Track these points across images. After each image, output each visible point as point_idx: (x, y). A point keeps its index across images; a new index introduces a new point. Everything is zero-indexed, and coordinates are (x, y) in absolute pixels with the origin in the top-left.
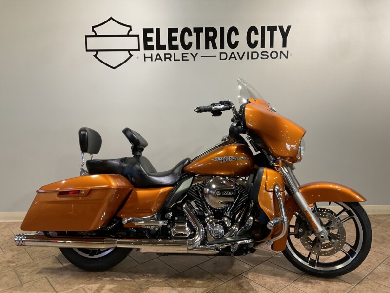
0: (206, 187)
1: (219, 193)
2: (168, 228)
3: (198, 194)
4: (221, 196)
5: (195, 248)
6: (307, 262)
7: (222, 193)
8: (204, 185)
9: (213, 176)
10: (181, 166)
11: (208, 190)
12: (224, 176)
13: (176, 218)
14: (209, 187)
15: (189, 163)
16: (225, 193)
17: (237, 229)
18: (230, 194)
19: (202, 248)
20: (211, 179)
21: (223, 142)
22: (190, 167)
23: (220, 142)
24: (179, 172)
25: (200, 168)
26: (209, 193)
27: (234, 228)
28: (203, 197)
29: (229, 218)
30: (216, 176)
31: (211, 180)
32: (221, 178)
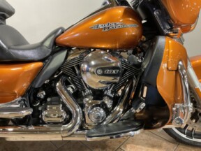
0: (83, 62)
1: (100, 72)
2: (39, 111)
3: (75, 71)
4: (104, 75)
5: (73, 134)
6: (184, 134)
7: (103, 71)
8: (81, 60)
9: (92, 50)
10: (53, 37)
11: (86, 66)
12: (104, 49)
13: (49, 100)
14: (88, 62)
15: (62, 32)
16: (108, 72)
17: (122, 110)
18: (114, 72)
19: (80, 134)
20: (89, 53)
21: (103, 6)
22: (64, 39)
23: (100, 6)
24: (50, 44)
25: (76, 39)
26: (88, 71)
27: (118, 109)
28: (80, 74)
29: (110, 98)
30: (95, 49)
31: (90, 55)
32: (102, 52)
